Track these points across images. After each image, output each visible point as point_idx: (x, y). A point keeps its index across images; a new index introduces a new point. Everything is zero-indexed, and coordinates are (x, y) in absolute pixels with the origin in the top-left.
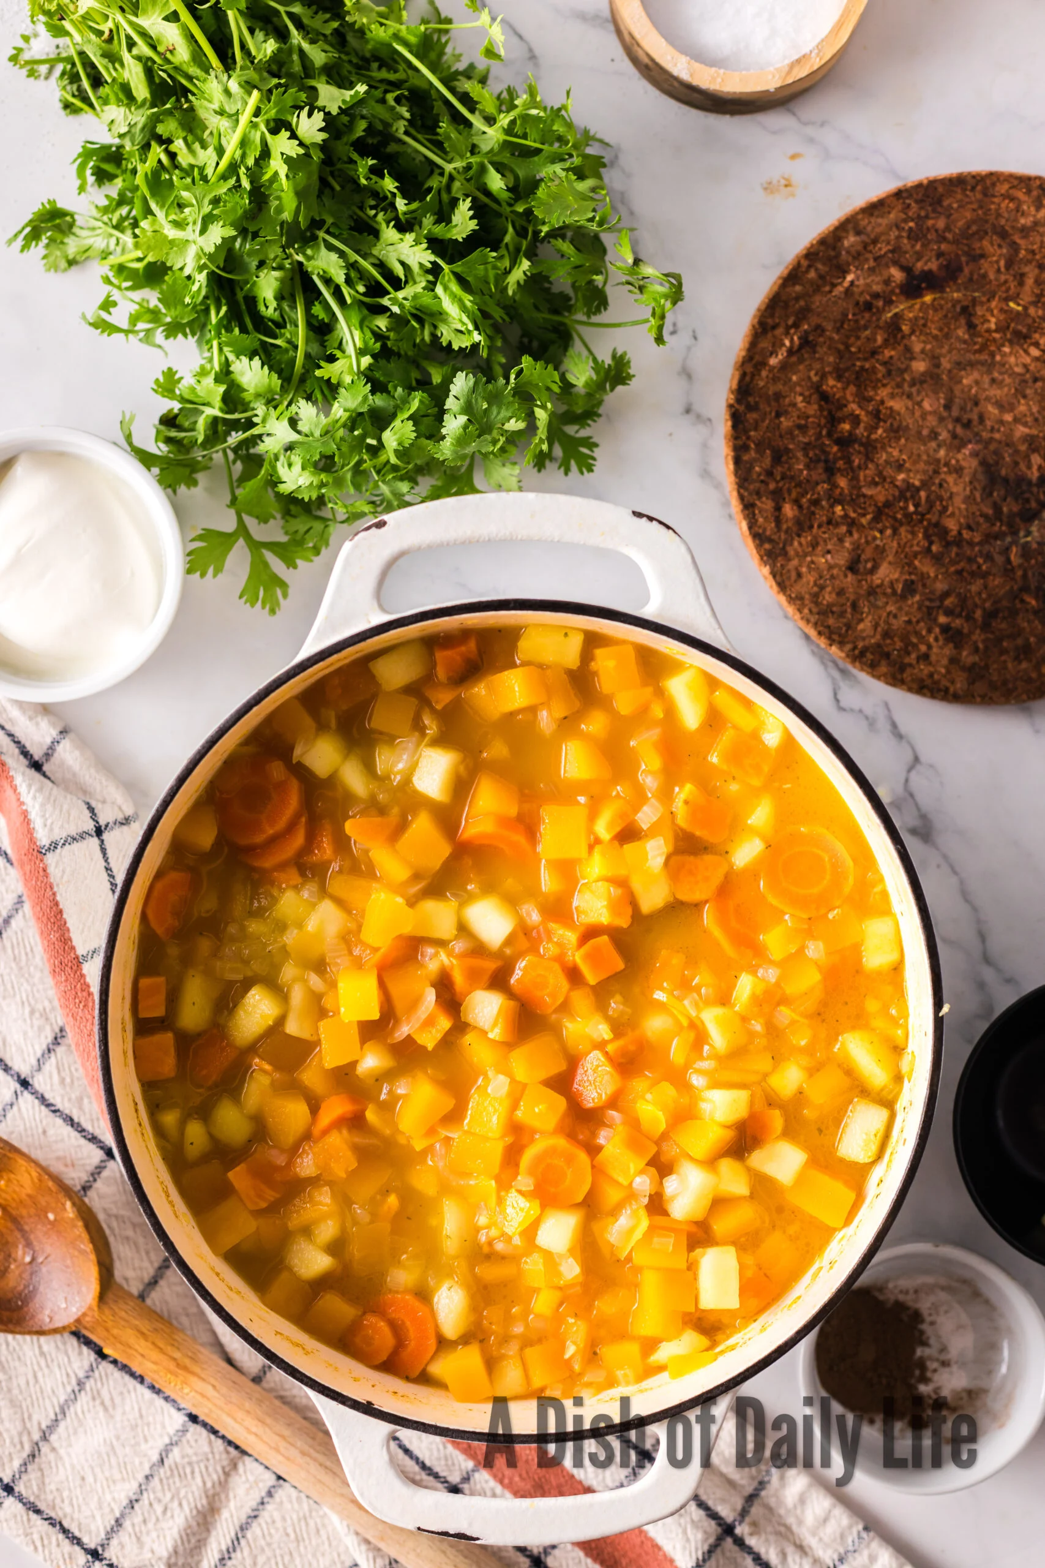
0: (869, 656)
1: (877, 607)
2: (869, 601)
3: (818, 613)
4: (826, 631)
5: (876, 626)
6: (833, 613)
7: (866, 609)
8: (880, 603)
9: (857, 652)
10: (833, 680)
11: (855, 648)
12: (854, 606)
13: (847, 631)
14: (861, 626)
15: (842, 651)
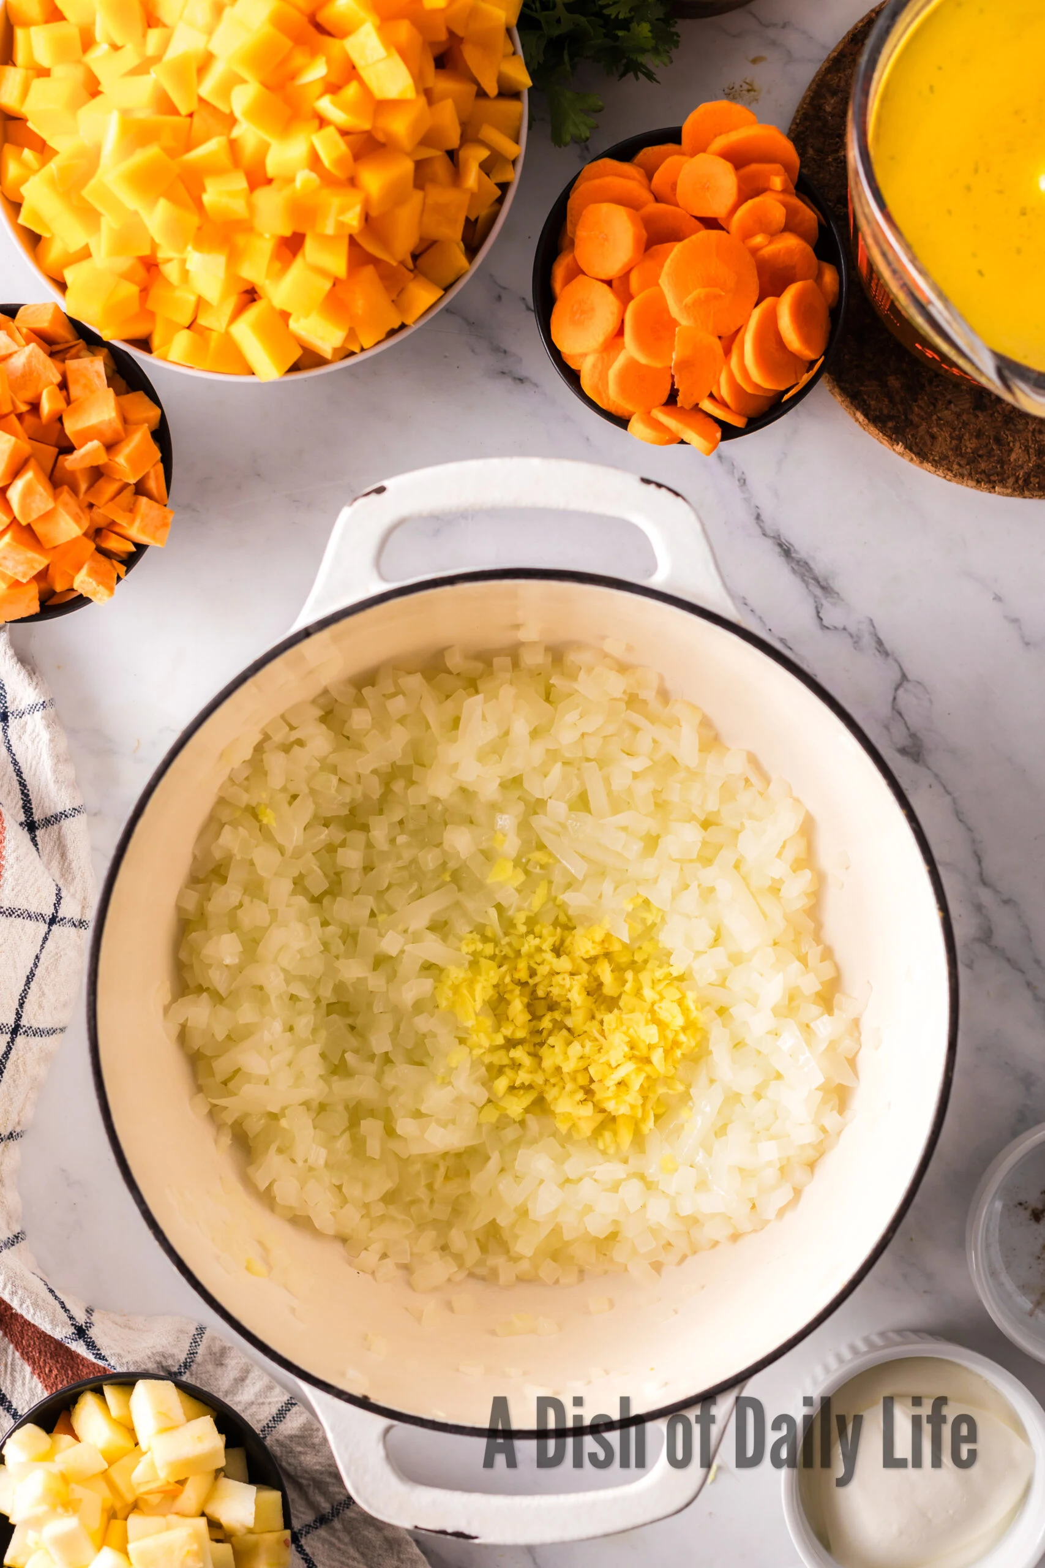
0: (1034, 480)
1: (1019, 431)
2: (1009, 430)
3: (968, 464)
4: (983, 476)
5: (1027, 450)
6: (980, 456)
7: (1010, 439)
8: (1020, 427)
9: (1020, 482)
10: (815, 597)
11: (1017, 481)
12: (998, 440)
13: (1002, 467)
14: (1013, 456)
15: (1007, 488)
